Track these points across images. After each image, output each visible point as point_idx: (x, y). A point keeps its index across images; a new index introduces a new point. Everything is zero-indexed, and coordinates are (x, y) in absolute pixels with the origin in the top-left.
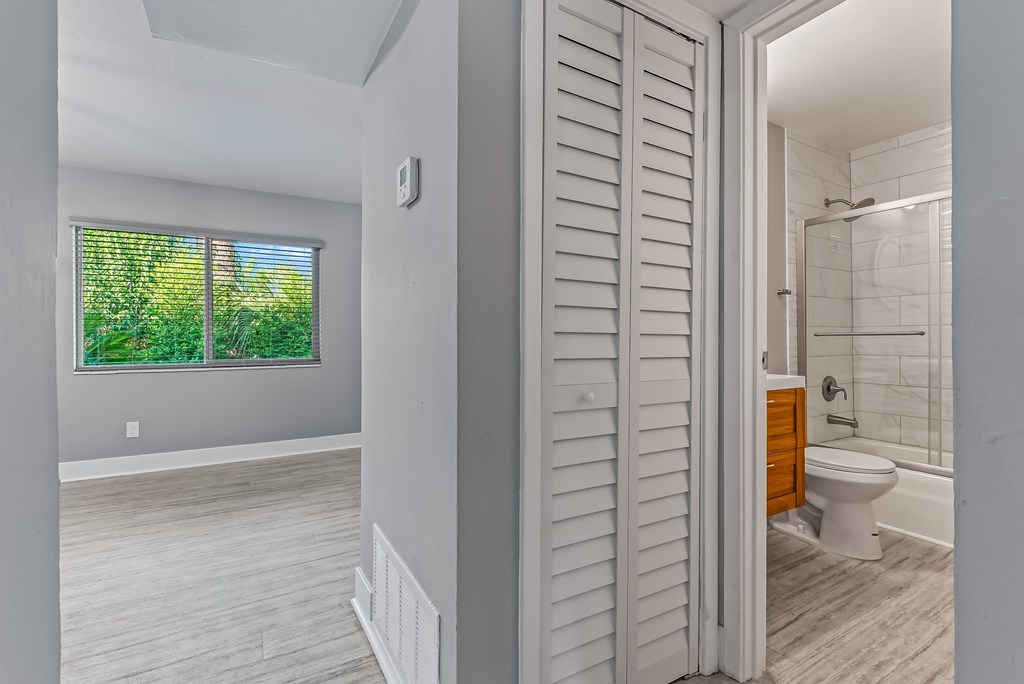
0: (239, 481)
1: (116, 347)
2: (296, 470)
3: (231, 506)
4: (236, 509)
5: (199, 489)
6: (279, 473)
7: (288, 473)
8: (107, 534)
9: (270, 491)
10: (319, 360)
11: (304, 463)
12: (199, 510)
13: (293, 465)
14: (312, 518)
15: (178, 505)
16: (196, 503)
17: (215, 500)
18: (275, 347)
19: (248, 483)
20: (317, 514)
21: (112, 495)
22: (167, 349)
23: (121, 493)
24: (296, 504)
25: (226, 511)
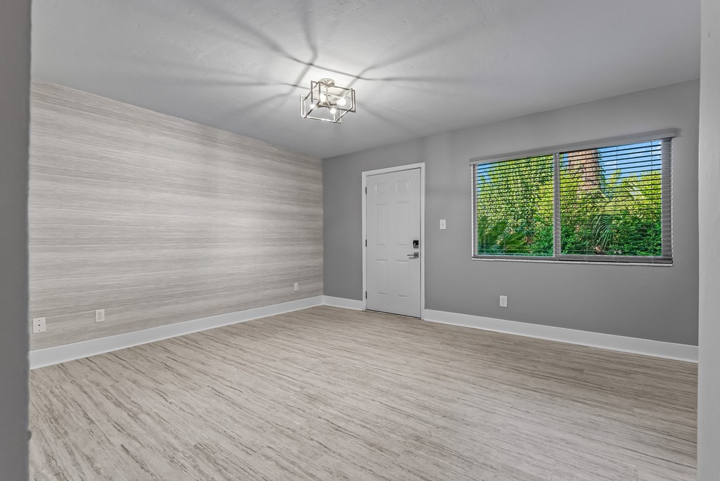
0: (575, 366)
1: (513, 242)
2: (636, 373)
3: (560, 390)
4: (562, 396)
5: (539, 362)
6: (616, 370)
7: (625, 372)
8: (467, 377)
9: (600, 388)
10: (670, 259)
11: (649, 367)
12: (532, 383)
13: (634, 366)
14: (641, 448)
15: (518, 371)
16: (533, 375)
17: (548, 378)
18: (634, 244)
19: (581, 371)
20: (649, 445)
21: (486, 346)
22: (546, 244)
23: (490, 346)
24: (625, 417)
25: (552, 394)
